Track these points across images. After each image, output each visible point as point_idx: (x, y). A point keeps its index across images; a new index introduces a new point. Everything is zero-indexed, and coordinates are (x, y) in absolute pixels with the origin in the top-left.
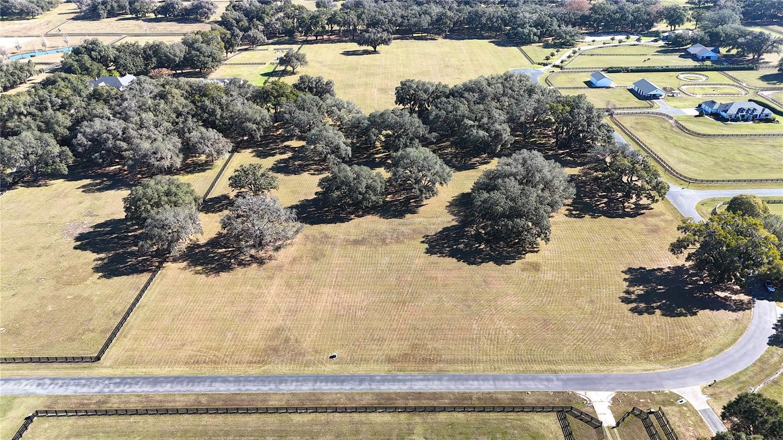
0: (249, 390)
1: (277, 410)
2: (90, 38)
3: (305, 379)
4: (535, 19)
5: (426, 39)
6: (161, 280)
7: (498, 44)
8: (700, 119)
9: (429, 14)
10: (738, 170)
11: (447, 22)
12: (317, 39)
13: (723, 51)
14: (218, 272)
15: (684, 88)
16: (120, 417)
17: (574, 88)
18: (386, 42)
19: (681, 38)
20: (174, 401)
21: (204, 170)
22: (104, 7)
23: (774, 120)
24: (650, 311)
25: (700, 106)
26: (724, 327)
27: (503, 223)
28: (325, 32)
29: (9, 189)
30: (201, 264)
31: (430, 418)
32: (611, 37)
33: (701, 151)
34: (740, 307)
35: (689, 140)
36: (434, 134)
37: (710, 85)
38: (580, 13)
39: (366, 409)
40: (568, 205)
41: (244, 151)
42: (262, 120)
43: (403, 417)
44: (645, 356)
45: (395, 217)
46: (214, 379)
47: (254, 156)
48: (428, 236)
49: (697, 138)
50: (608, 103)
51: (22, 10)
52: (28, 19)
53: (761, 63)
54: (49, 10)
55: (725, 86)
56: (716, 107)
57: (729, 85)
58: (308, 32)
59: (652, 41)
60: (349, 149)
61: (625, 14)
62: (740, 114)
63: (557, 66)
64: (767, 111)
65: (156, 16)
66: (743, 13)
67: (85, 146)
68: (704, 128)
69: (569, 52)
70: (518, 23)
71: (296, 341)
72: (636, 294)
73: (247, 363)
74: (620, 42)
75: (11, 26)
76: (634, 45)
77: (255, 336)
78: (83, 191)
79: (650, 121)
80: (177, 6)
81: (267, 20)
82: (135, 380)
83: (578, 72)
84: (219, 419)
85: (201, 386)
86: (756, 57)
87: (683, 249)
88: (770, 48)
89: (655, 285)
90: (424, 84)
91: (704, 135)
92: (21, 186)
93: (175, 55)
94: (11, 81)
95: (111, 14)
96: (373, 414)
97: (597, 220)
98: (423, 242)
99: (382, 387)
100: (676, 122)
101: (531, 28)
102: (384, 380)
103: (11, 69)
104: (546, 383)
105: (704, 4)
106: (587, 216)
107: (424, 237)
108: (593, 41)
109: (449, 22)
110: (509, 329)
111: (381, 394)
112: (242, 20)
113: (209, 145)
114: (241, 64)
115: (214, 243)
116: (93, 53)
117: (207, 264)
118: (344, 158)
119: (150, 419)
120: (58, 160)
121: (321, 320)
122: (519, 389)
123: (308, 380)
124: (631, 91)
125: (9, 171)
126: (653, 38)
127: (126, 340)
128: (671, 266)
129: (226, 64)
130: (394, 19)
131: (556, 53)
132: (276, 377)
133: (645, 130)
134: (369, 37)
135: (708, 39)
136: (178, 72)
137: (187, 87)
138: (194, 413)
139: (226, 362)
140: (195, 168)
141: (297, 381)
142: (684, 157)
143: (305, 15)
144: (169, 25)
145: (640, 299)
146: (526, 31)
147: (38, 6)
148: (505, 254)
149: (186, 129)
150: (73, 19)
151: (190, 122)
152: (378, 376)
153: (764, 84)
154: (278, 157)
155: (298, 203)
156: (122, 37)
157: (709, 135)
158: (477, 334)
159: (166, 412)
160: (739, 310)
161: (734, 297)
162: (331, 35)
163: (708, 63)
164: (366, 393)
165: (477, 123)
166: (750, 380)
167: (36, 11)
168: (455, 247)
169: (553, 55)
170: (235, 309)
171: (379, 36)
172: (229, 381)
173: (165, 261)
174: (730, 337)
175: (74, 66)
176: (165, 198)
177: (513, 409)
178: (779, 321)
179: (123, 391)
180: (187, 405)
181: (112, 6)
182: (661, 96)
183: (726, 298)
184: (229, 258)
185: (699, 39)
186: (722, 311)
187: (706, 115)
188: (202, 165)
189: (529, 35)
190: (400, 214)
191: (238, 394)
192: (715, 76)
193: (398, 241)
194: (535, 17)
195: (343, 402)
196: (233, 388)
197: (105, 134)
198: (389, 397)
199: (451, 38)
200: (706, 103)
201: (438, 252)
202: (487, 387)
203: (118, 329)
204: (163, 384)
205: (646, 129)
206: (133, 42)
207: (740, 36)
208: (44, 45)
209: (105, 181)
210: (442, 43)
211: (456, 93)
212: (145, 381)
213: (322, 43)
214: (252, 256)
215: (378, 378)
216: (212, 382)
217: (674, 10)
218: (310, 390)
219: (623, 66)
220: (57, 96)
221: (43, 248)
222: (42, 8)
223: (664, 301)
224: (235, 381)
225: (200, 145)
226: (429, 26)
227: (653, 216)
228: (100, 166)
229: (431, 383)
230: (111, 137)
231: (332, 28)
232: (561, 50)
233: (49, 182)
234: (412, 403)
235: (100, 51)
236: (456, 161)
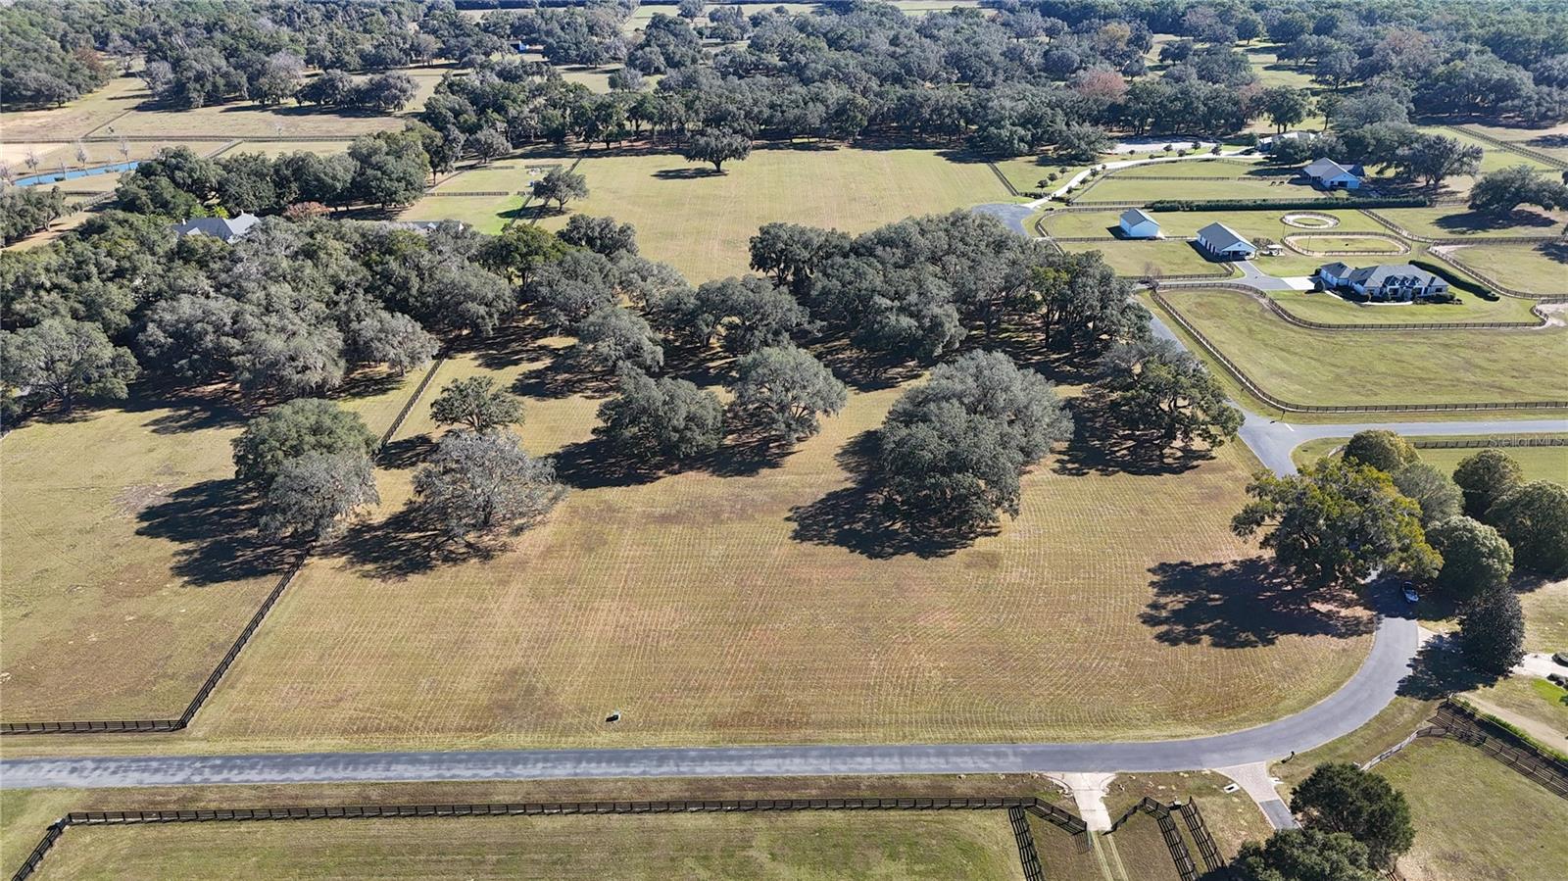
0: (458, 776)
1: (506, 809)
2: (173, 146)
3: (562, 757)
4: (1021, 111)
5: (818, 149)
6: (301, 586)
7: (953, 158)
8: (1316, 297)
9: (823, 101)
10: (1375, 388)
11: (856, 117)
12: (608, 148)
13: (1371, 171)
14: (405, 574)
15: (1291, 240)
16: (221, 824)
17: (1088, 239)
18: (738, 153)
19: (1292, 148)
20: (320, 796)
21: (384, 391)
22: (198, 86)
23: (1452, 298)
24: (1192, 638)
25: (1318, 272)
26: (1319, 663)
27: (933, 481)
28: (623, 134)
29: (14, 427)
30: (375, 560)
31: (783, 820)
32: (1165, 145)
33: (1312, 355)
34: (1354, 629)
35: (1293, 334)
36: (819, 323)
37: (1341, 234)
38: (1108, 100)
39: (669, 806)
40: (1060, 453)
41: (461, 355)
42: (498, 297)
43: (734, 819)
44: (1176, 715)
45: (740, 473)
46: (393, 758)
47: (480, 365)
48: (798, 508)
49: (1306, 331)
50: (1148, 267)
51: (38, 92)
52: (50, 109)
53: (1441, 194)
54: (90, 92)
55: (1369, 237)
56: (1345, 274)
57: (1376, 234)
58: (591, 133)
59: (1242, 153)
60: (659, 350)
61: (1192, 103)
62: (1389, 287)
63: (1060, 199)
64: (1439, 282)
65: (299, 102)
66: (1414, 100)
67: (161, 346)
68: (1321, 313)
69: (1084, 173)
70: (990, 118)
71: (547, 692)
72: (1169, 608)
73: (456, 730)
74: (1182, 153)
75: (18, 122)
76: (1208, 160)
77: (470, 684)
78: (154, 431)
79: (1225, 301)
80: (340, 85)
81: (512, 112)
82: (250, 761)
83: (1099, 210)
84: (402, 826)
85: (370, 770)
86: (1432, 182)
87: (1255, 527)
88: (1456, 165)
89: (1204, 592)
90: (802, 232)
91: (1320, 326)
92: (38, 422)
93: (334, 178)
94: (19, 227)
95: (212, 99)
96: (681, 816)
97: (1111, 478)
98: (788, 519)
99: (699, 770)
100: (1272, 301)
101: (1014, 128)
102: (703, 757)
103: (20, 204)
104: (993, 759)
105: (1345, 83)
106: (1092, 471)
107: (790, 510)
108: (1132, 152)
109: (860, 116)
110: (934, 668)
111: (697, 780)
112: (465, 112)
113: (396, 344)
114: (460, 194)
115: (399, 522)
116: (178, 174)
117: (386, 559)
118: (650, 367)
119: (277, 827)
120: (109, 371)
121: (594, 655)
122: (945, 770)
123: (567, 759)
124: (1194, 245)
125: (17, 393)
126: (1245, 148)
127: (234, 692)
128: (1239, 559)
129: (433, 195)
130: (756, 110)
131: (1059, 175)
132: (508, 753)
133: (1213, 316)
134: (708, 144)
135: (1344, 149)
136: (340, 209)
137: (356, 237)
138: (357, 816)
139: (417, 729)
140: (367, 386)
141: (546, 760)
142: (1282, 366)
143: (586, 103)
144: (326, 121)
145: (1177, 616)
146: (1005, 133)
147: (70, 84)
148: (937, 538)
149: (352, 315)
150: (138, 108)
151: (361, 302)
152: (693, 750)
153: (1443, 233)
154: (526, 367)
155: (560, 451)
156: (232, 144)
157: (1329, 327)
158: (876, 678)
159: (306, 814)
160: (1352, 635)
161: (1344, 612)
162: (635, 141)
163: (1342, 194)
164: (669, 780)
165: (897, 303)
166: (1357, 753)
167: (66, 94)
168: (846, 527)
169: (1052, 178)
170: (435, 637)
171: (725, 141)
172: (422, 762)
173: (308, 553)
174: (1329, 680)
175: (140, 198)
176: (311, 439)
177: (931, 804)
178: (1420, 653)
179: (227, 780)
180: (343, 803)
181: (214, 84)
182: (1248, 254)
183: (1329, 615)
184: (428, 549)
185: (1327, 150)
186: (1321, 637)
187: (1328, 289)
188: (381, 381)
189: (1011, 141)
190: (748, 469)
191: (437, 783)
192: (1352, 218)
193: (742, 515)
194: (1022, 106)
195: (628, 795)
196: (428, 773)
197: (200, 325)
198: (709, 785)
199: (864, 146)
200: (1328, 267)
201: (815, 536)
202: (888, 767)
203: (219, 673)
204: (302, 768)
205: (1216, 314)
206: (255, 154)
207: (1401, 144)
208: (81, 158)
209: (196, 411)
210: (846, 157)
211: (861, 250)
212: (267, 762)
213: (618, 155)
214: (469, 545)
215: (692, 754)
216: (390, 763)
217: (1283, 95)
218: (569, 775)
219: (1183, 198)
220: (109, 254)
221: (80, 531)
222: (78, 87)
223: (1219, 621)
224: (432, 762)
225: (379, 345)
226: (821, 123)
227: (1213, 470)
228: (189, 383)
229: (788, 761)
230: (210, 328)
231: (638, 126)
232: (1069, 168)
233: (90, 414)
234: (751, 796)
235: (192, 170)
236: (860, 374)
